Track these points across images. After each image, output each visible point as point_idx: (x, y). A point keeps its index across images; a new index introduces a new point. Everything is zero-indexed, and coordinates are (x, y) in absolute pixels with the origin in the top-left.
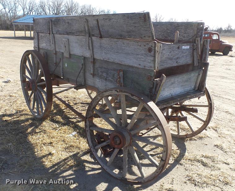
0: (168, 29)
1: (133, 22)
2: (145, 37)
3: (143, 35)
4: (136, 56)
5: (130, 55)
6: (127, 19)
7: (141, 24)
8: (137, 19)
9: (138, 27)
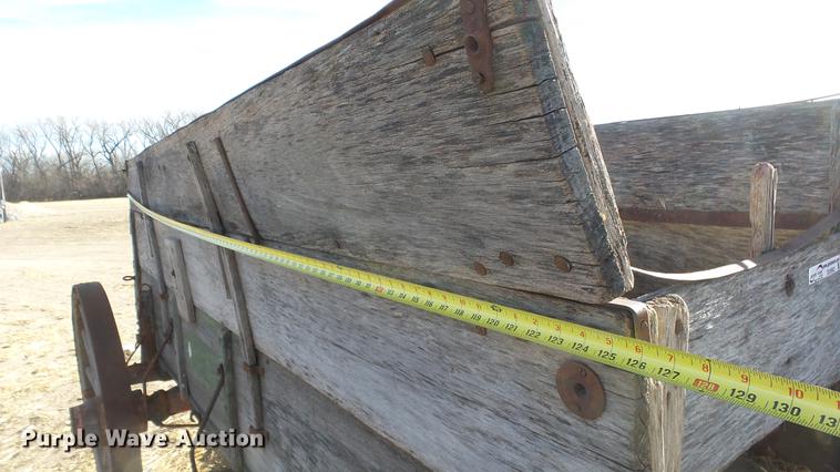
0: (647, 158)
1: (381, 115)
2: (508, 259)
3: (495, 246)
4: (455, 410)
5: (414, 389)
6: (336, 101)
7: (455, 127)
8: (405, 77)
9: (428, 160)
